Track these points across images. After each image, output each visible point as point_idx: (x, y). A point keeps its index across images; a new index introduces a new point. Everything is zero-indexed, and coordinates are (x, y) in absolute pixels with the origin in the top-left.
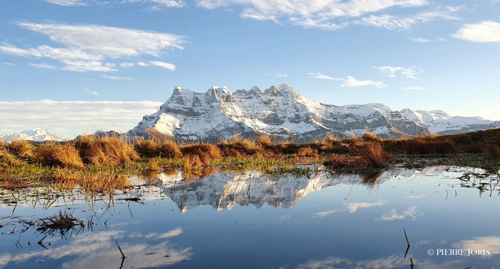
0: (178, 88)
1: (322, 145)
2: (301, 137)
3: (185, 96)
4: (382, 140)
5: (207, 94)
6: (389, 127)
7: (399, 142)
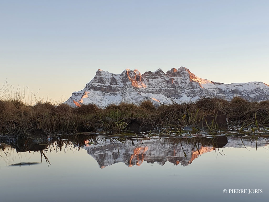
3: (105, 77)
5: (122, 75)
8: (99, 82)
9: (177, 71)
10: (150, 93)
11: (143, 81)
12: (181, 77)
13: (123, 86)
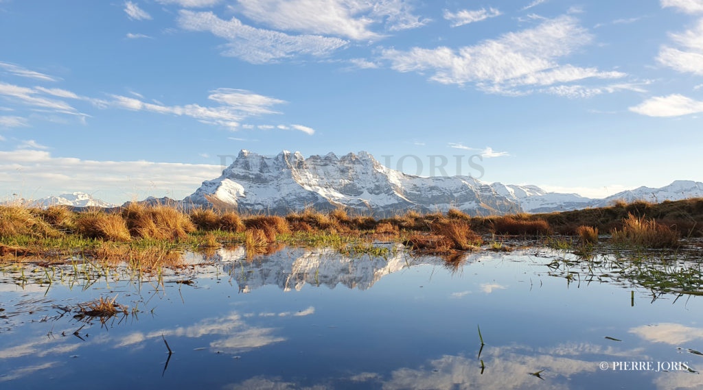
0: (244, 151)
1: (404, 221)
2: (382, 210)
3: (251, 161)
4: (468, 217)
5: (277, 159)
6: (478, 202)
7: (487, 221)
8: (242, 168)
9: (356, 157)
11: (308, 168)
12: (362, 166)
13: (278, 175)
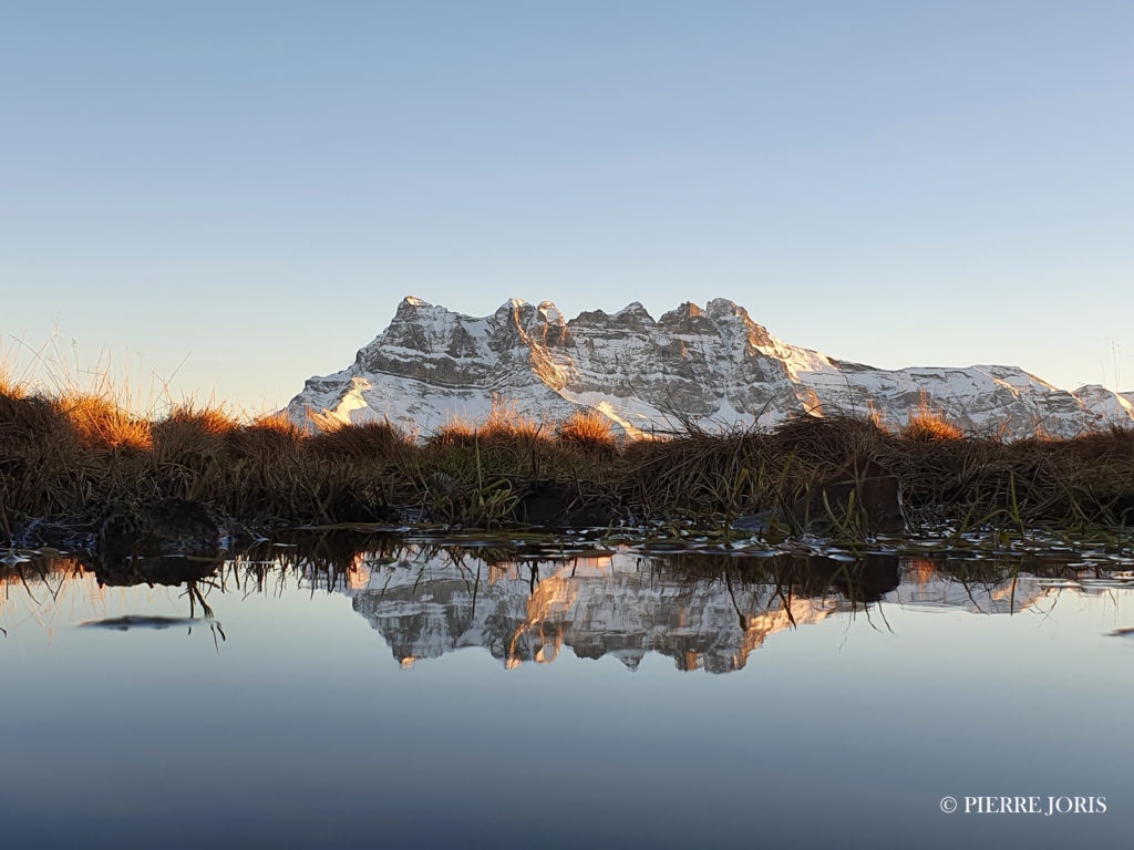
0: (413, 301)
3: (430, 326)
8: (406, 344)
9: (701, 314)
10: (598, 390)
11: (573, 345)
12: (717, 338)
13: (497, 364)
